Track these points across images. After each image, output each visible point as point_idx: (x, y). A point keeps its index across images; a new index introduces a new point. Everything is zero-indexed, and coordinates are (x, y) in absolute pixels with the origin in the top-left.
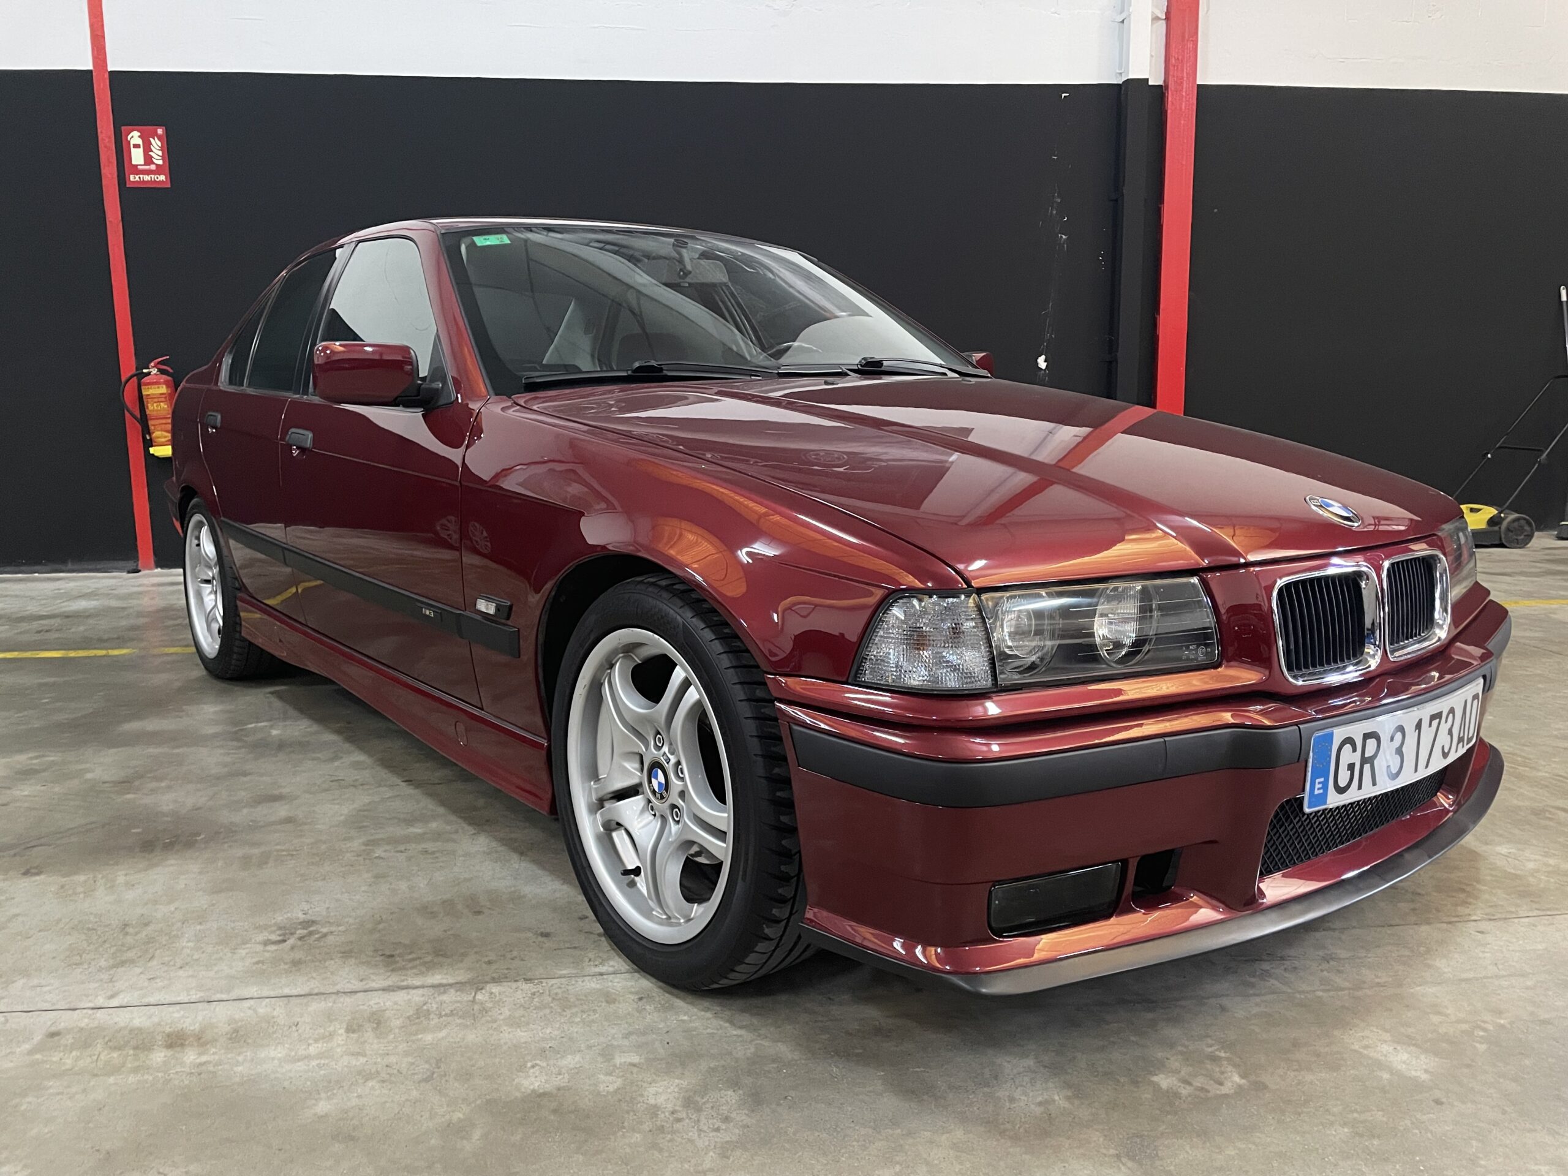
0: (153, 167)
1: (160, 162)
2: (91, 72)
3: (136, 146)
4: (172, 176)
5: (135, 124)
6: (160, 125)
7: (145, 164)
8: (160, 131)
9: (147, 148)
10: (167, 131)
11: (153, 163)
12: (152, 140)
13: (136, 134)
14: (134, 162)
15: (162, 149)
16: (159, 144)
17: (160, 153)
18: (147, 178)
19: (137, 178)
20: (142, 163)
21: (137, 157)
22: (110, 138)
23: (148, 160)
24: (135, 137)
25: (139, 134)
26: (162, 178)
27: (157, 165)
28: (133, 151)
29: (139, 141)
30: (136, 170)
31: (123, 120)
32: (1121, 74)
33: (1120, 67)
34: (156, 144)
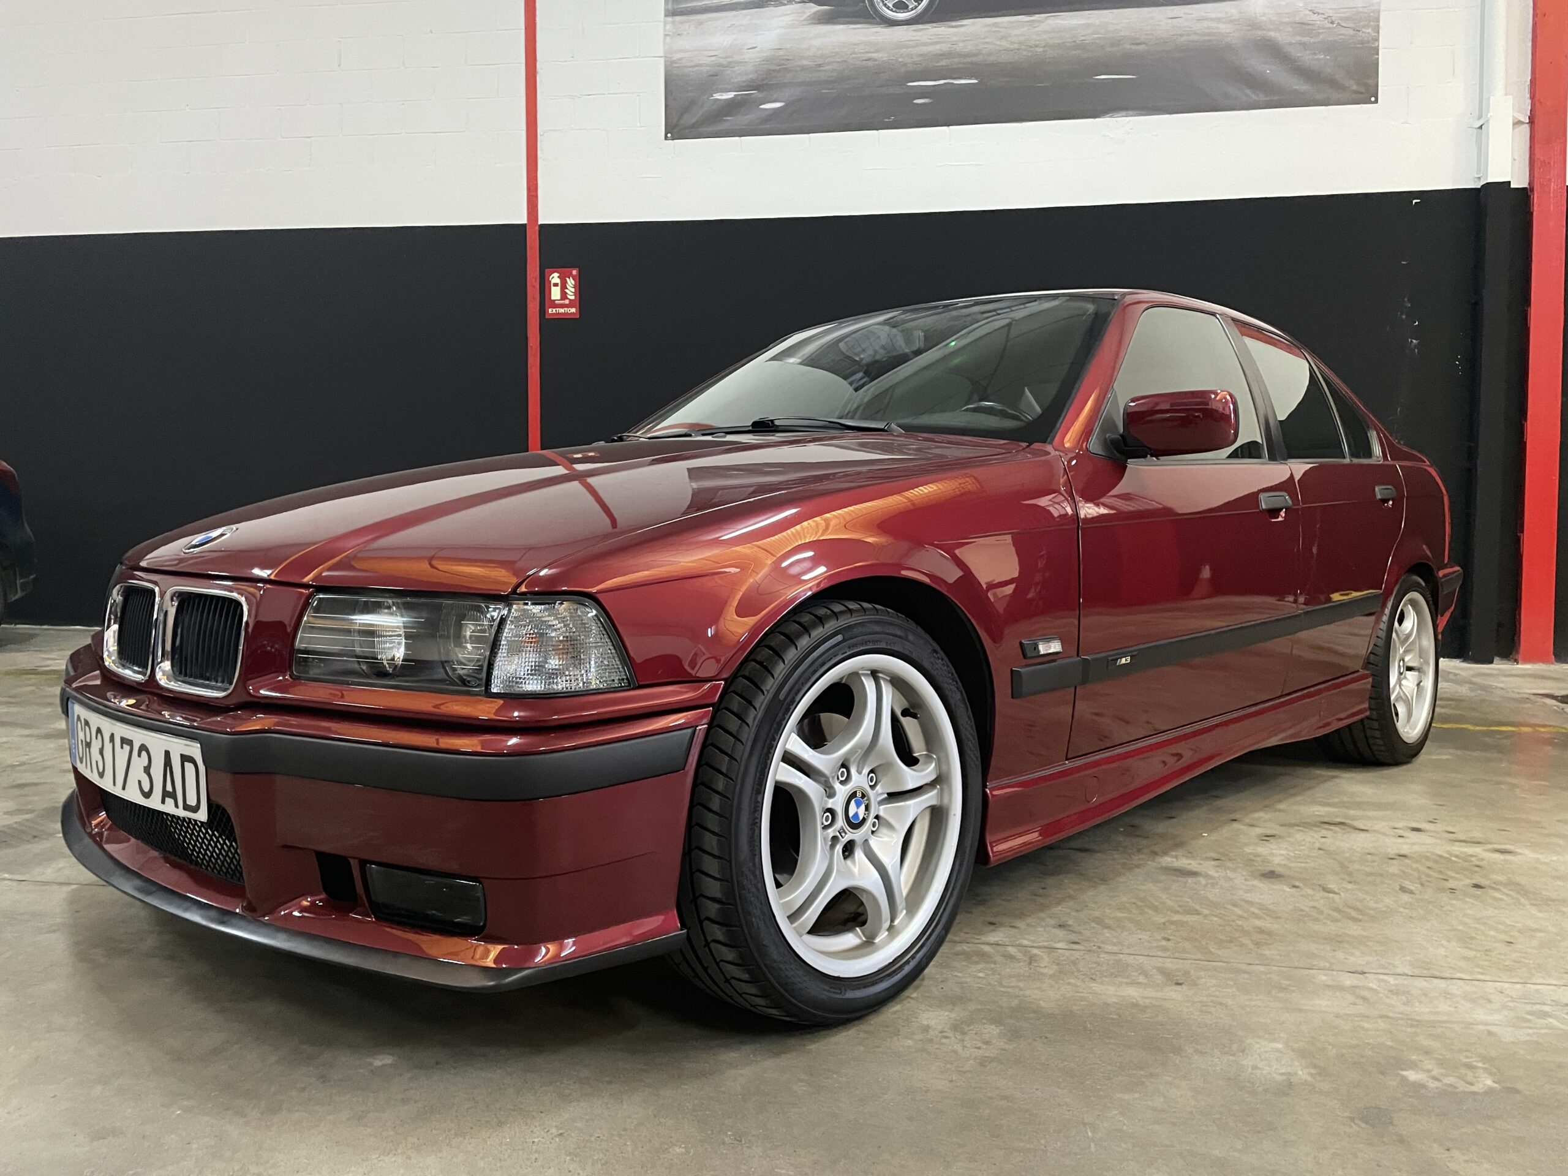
0: (567, 302)
1: (573, 298)
2: (524, 226)
3: (556, 285)
4: (581, 310)
5: (555, 267)
6: (574, 267)
7: (561, 299)
8: (574, 272)
9: (564, 287)
10: (580, 273)
11: (568, 298)
12: (568, 279)
13: (556, 275)
14: (553, 298)
15: (575, 287)
16: (573, 282)
17: (573, 290)
18: (562, 310)
19: (554, 311)
20: (559, 298)
21: (555, 294)
22: (536, 279)
23: (564, 295)
24: (555, 278)
25: (558, 275)
26: (573, 310)
27: (570, 300)
28: (553, 288)
29: (558, 281)
30: (554, 305)
31: (547, 264)
32: (1479, 178)
33: (1479, 171)
34: (570, 282)
